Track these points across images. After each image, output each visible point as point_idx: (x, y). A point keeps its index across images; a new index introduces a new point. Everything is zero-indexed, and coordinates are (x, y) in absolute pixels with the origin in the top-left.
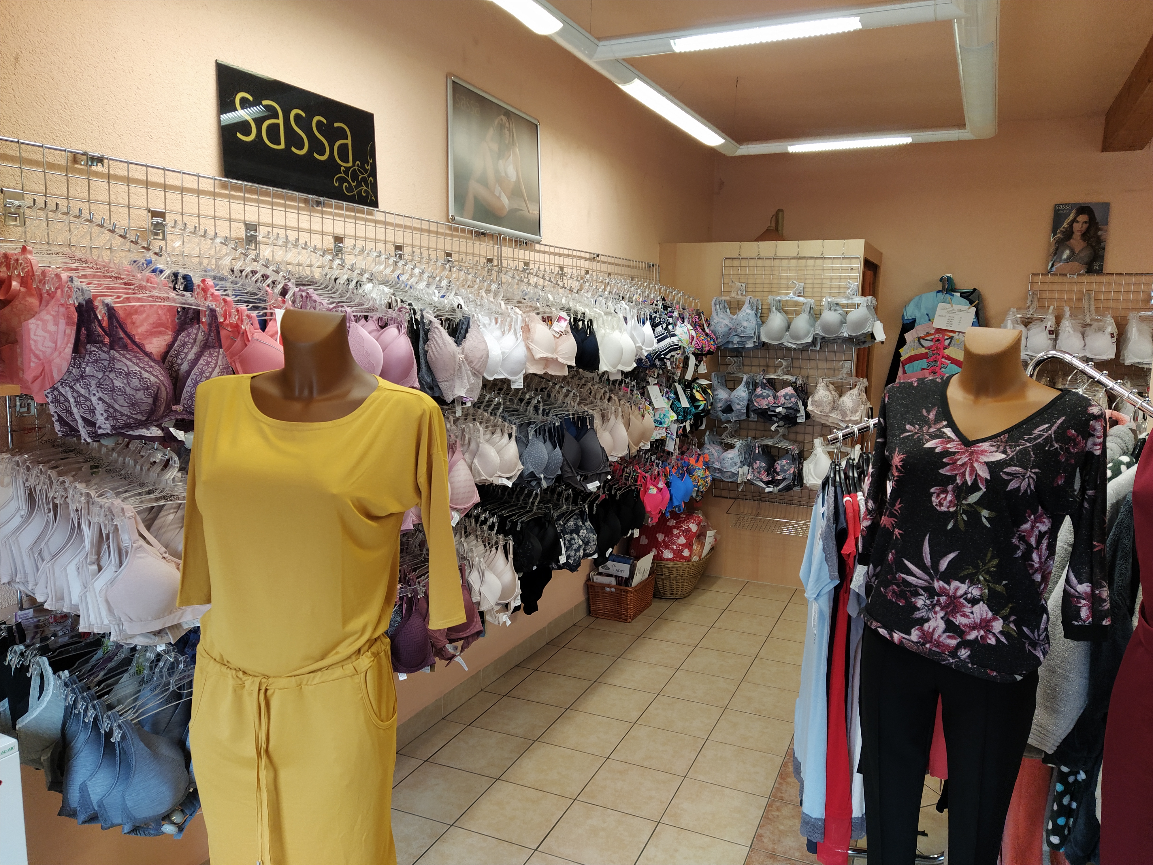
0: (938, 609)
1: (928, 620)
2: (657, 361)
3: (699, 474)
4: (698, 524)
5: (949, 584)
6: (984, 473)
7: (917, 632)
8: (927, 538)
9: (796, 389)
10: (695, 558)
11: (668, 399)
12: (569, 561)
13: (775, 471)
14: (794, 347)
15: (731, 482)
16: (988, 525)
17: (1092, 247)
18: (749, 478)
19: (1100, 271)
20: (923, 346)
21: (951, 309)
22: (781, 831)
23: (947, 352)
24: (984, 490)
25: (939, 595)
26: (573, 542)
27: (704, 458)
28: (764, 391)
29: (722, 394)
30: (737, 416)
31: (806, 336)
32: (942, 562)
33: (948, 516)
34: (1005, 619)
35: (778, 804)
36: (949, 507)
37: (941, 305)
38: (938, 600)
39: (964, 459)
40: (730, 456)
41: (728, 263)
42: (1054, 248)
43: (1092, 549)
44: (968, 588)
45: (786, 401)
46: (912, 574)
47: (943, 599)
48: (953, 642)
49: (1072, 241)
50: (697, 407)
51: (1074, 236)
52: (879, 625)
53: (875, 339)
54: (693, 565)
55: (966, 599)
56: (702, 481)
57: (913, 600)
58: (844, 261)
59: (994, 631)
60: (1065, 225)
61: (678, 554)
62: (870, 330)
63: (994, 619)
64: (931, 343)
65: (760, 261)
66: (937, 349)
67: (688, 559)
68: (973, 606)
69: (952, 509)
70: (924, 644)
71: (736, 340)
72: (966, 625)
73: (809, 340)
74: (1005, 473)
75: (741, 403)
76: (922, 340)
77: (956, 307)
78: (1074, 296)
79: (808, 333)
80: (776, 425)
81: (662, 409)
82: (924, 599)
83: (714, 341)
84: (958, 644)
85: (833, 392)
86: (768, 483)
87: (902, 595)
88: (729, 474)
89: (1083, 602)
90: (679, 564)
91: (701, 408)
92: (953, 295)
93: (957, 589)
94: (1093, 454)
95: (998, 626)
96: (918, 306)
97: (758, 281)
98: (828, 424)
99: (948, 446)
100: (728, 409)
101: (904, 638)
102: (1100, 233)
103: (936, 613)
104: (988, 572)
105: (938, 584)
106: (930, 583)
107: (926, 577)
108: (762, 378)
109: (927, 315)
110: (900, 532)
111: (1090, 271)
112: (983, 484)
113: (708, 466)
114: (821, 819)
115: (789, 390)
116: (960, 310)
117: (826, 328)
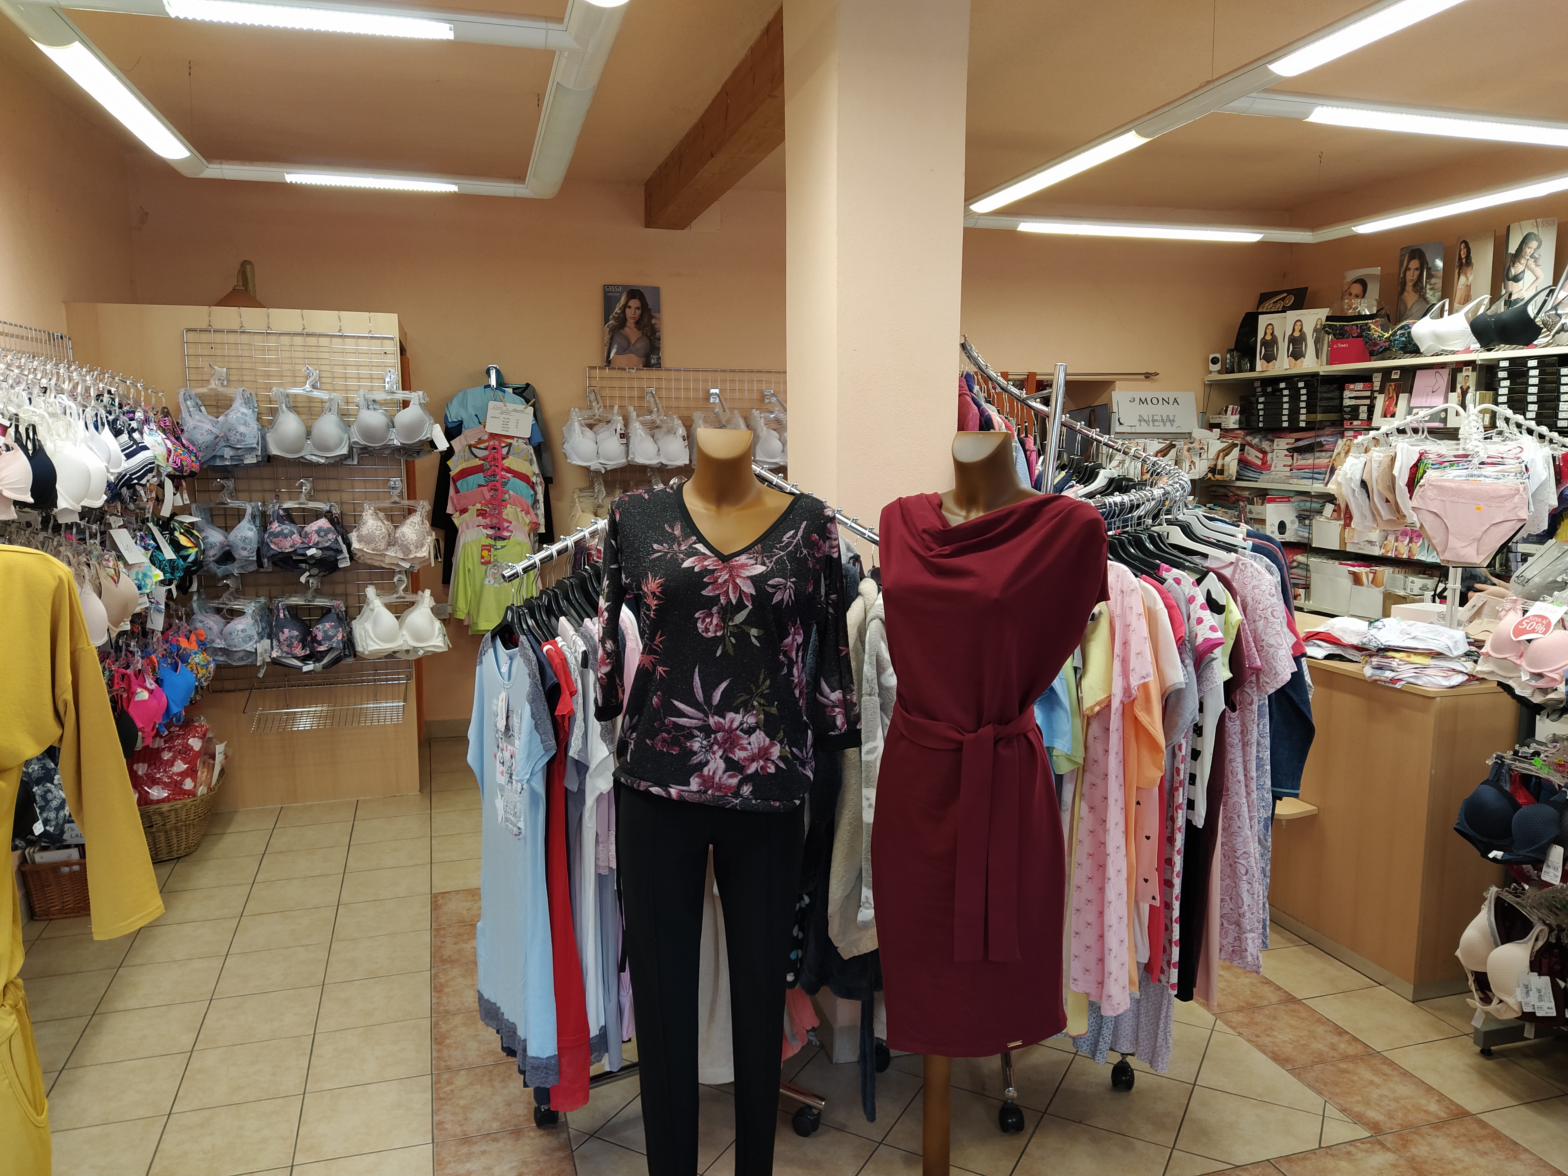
0: (716, 747)
1: (707, 763)
2: (124, 490)
3: (197, 660)
4: (203, 737)
5: (724, 718)
6: (748, 589)
7: (697, 780)
8: (697, 670)
9: (331, 521)
10: (202, 790)
11: (146, 548)
12: (48, 828)
13: (314, 640)
14: (322, 461)
15: (245, 666)
16: (758, 645)
17: (648, 337)
18: (274, 655)
19: (658, 365)
20: (476, 457)
21: (505, 408)
22: (464, 1107)
23: (506, 463)
24: (751, 607)
25: (715, 732)
26: (50, 796)
27: (197, 635)
28: (284, 527)
29: (215, 537)
30: (242, 567)
31: (338, 445)
32: (714, 694)
33: (716, 641)
34: (781, 742)
35: (446, 1076)
36: (716, 632)
37: (492, 404)
38: (715, 738)
39: (724, 576)
40: (240, 627)
41: (191, 337)
42: (609, 336)
43: (839, 655)
44: (743, 717)
45: (320, 539)
46: (684, 715)
47: (719, 736)
48: (734, 781)
49: (626, 329)
50: (185, 558)
51: (628, 324)
52: (649, 784)
53: (436, 448)
54: (202, 800)
55: (742, 730)
56: (204, 671)
57: (689, 744)
58: (373, 341)
59: (773, 758)
60: (617, 310)
61: (176, 787)
62: (428, 436)
63: (772, 745)
64: (486, 453)
65: (244, 336)
66: (494, 459)
67: (192, 793)
68: (750, 736)
69: (719, 634)
70: (705, 792)
71: (228, 453)
72: (745, 758)
73: (344, 451)
74: (769, 585)
75: (248, 547)
76: (473, 449)
77: (511, 406)
78: (636, 393)
79: (341, 441)
80: (307, 574)
81: (139, 565)
82: (700, 740)
83: (195, 456)
84: (740, 781)
85: (386, 522)
86: (304, 659)
87: (675, 742)
88: (241, 654)
89: (837, 710)
90: (179, 804)
91: (191, 559)
92: (504, 392)
93: (732, 722)
94: (831, 557)
95: (776, 751)
96: (464, 405)
97: (245, 366)
98: (384, 566)
99: (706, 563)
100: (227, 557)
101: (683, 791)
102: (653, 321)
103: (714, 753)
104: (762, 696)
105: (713, 720)
106: (705, 721)
107: (701, 715)
108: (276, 508)
109: (476, 416)
110: (666, 669)
111: (647, 365)
112: (748, 601)
113: (204, 646)
114: (555, 1056)
115: (323, 523)
116: (515, 411)
117: (367, 433)
